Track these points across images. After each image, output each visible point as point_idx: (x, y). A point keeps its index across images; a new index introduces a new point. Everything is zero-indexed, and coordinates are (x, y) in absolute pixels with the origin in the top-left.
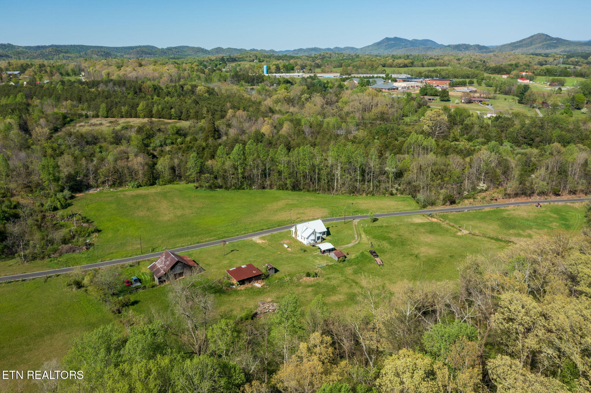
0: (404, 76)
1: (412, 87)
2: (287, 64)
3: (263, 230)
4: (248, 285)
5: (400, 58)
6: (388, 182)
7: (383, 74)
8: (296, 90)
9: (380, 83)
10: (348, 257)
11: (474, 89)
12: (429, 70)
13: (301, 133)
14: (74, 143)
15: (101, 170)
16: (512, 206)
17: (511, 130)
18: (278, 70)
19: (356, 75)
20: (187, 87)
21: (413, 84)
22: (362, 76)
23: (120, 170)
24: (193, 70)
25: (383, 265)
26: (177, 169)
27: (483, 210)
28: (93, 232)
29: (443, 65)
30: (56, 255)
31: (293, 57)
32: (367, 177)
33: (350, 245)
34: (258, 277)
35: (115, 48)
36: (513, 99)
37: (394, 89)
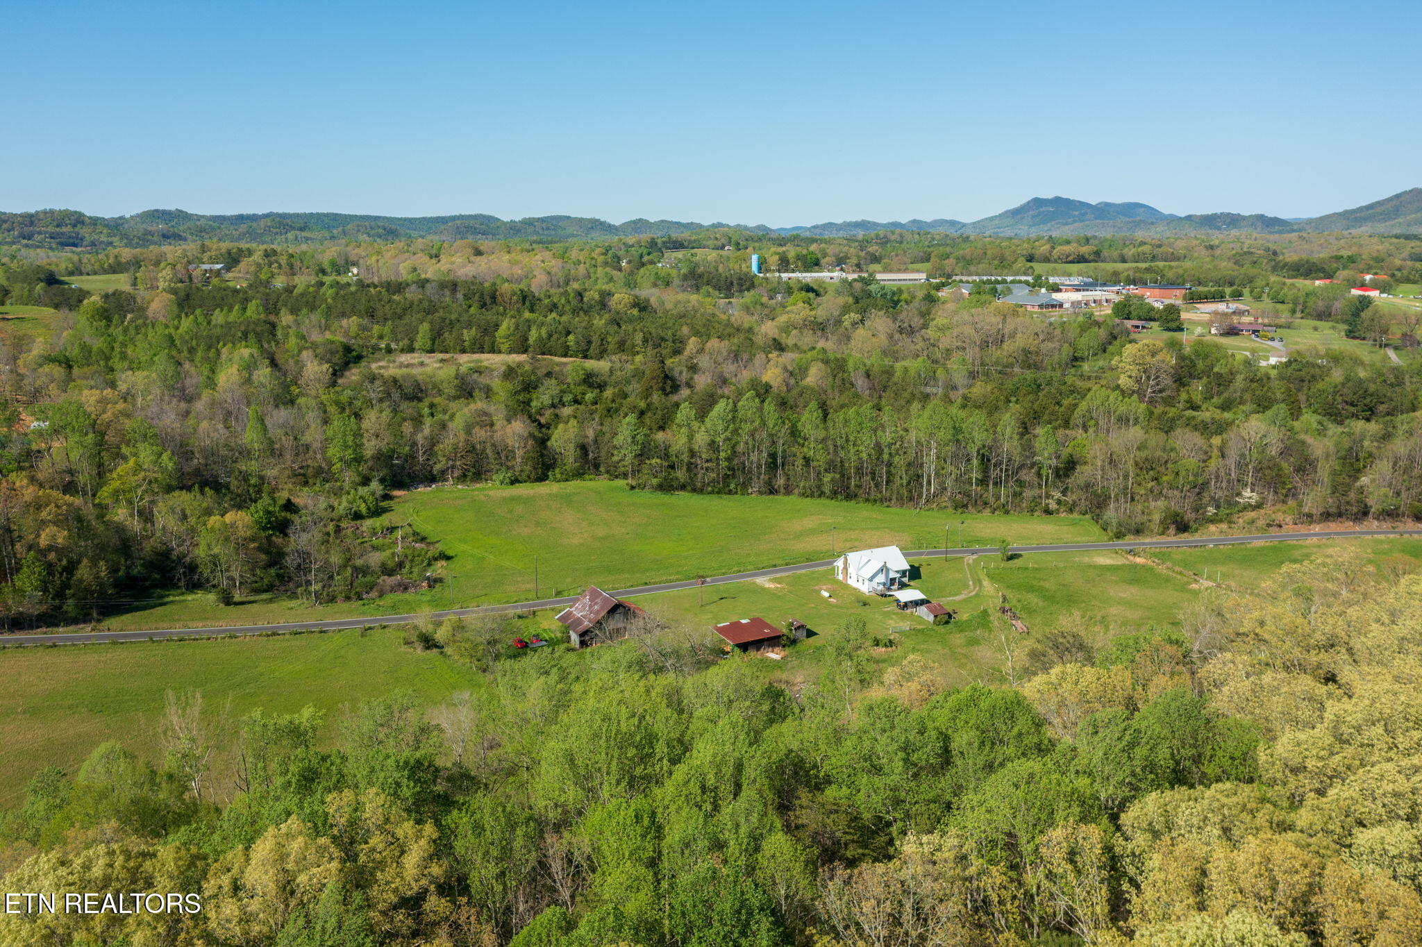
0: (1076, 281)
1: (1095, 301)
2: (805, 252)
3: (775, 566)
4: (753, 654)
5: (1068, 242)
6: (1040, 486)
7: (1029, 275)
8: (827, 307)
9: (1020, 294)
10: (957, 617)
11: (1242, 307)
12: (1138, 268)
13: (847, 385)
14: (380, 395)
15: (441, 446)
16: (1315, 538)
17: (1320, 386)
18: (784, 264)
19: (965, 278)
20: (592, 295)
21: (1098, 294)
22: (977, 278)
23: (478, 447)
24: (593, 262)
25: (1028, 633)
26: (591, 449)
27: (1248, 546)
28: (436, 559)
29: (1173, 257)
30: (374, 594)
31: (813, 241)
32: (993, 474)
33: (957, 598)
34: (774, 641)
35: (405, 219)
36: (1333, 328)
37: (1053, 306)
